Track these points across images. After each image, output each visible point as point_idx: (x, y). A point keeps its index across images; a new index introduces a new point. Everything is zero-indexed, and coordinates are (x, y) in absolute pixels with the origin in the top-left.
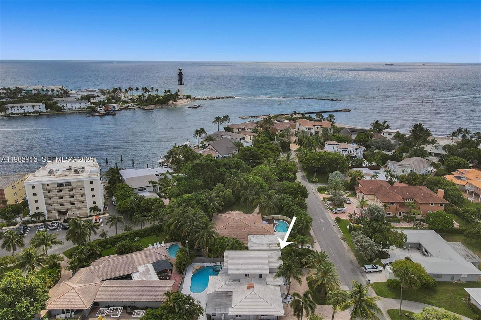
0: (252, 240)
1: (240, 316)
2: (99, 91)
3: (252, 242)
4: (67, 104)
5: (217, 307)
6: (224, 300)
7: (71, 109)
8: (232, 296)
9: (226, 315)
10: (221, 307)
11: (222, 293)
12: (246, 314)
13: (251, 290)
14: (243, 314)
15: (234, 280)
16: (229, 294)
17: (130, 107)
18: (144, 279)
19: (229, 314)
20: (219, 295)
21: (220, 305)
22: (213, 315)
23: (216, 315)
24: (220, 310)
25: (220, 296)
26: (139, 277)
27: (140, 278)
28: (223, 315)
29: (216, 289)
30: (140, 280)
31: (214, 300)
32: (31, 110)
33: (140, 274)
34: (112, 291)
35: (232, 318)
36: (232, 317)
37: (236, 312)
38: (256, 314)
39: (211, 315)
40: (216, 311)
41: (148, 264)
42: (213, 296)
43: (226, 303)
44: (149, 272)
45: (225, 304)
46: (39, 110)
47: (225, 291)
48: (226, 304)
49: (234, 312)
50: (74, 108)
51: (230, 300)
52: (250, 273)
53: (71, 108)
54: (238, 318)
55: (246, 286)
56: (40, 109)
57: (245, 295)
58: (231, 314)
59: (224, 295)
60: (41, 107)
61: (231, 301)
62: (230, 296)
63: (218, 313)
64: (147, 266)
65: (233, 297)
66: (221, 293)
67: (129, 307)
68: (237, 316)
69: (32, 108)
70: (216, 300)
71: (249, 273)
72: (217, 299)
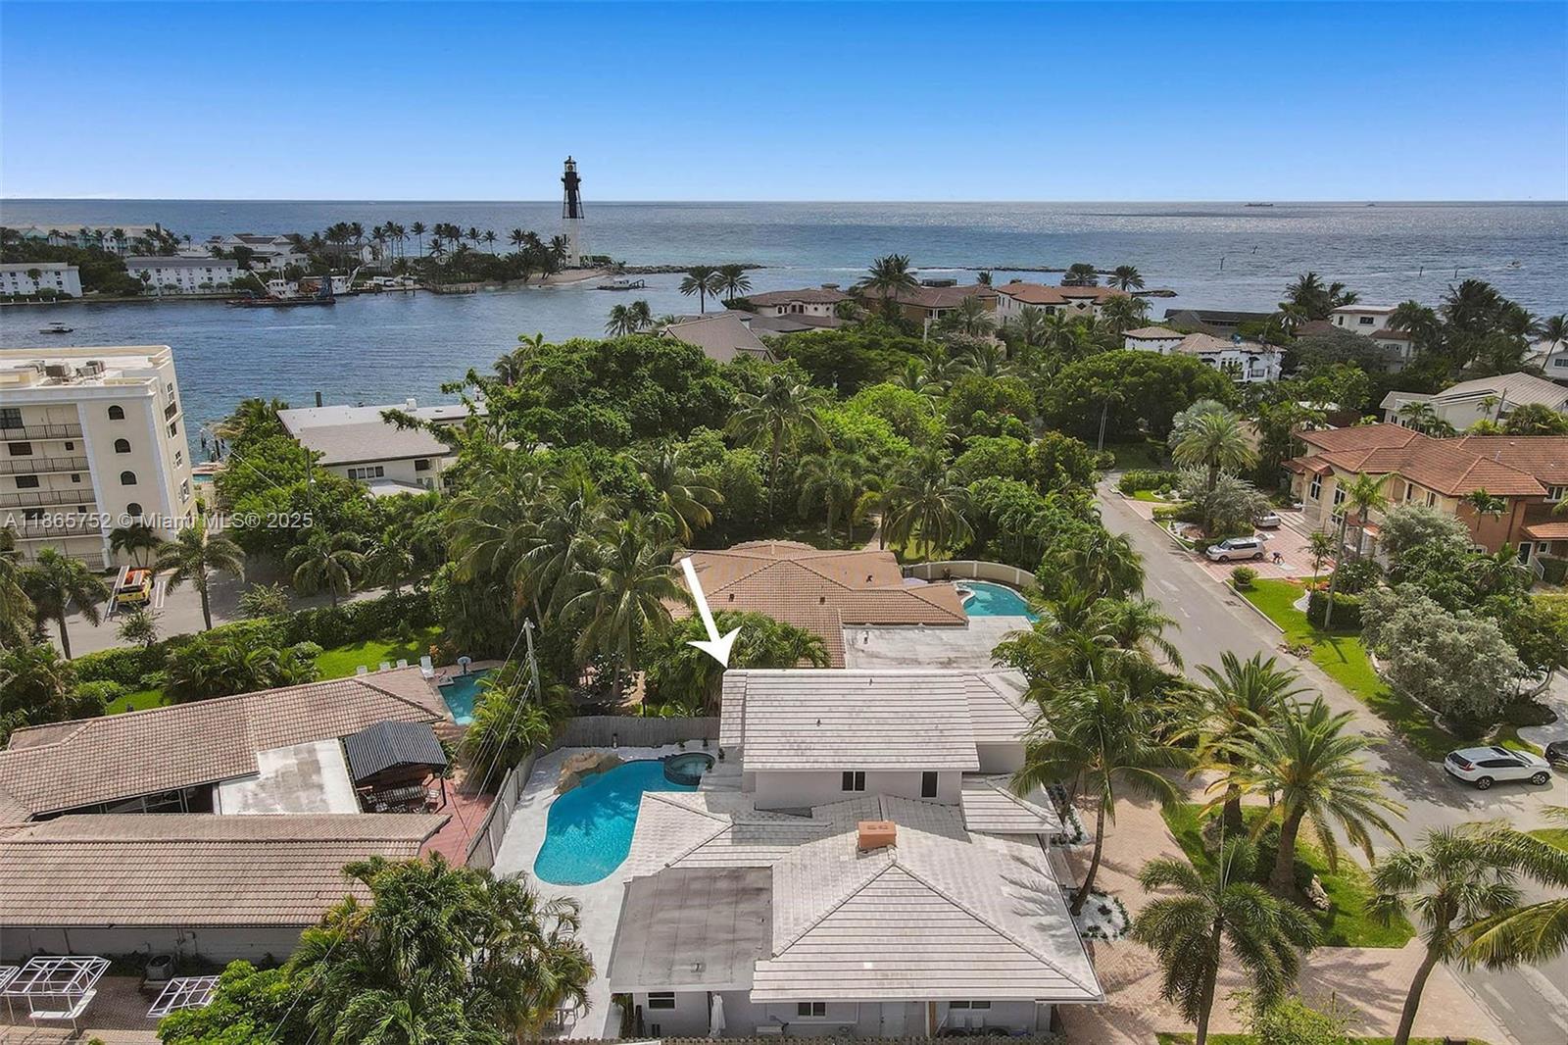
0: (860, 644)
1: (820, 1007)
2: (285, 240)
3: (861, 654)
4: (159, 271)
5: (680, 955)
6: (720, 915)
7: (176, 287)
8: (769, 890)
9: (735, 1000)
10: (709, 954)
11: (712, 875)
12: (863, 995)
13: (881, 860)
14: (842, 994)
15: (782, 810)
16: (752, 880)
17: (392, 286)
18: (280, 809)
19: (753, 996)
20: (696, 886)
21: (701, 941)
22: (652, 1004)
23: (671, 1004)
24: (699, 968)
25: (699, 893)
26: (250, 801)
27: (255, 805)
28: (718, 1001)
29: (676, 854)
30: (252, 812)
31: (661, 915)
32: (26, 287)
33: (262, 786)
34: (62, 868)
35: (774, 1018)
36: (770, 1013)
37: (796, 984)
38: (921, 994)
39: (641, 1000)
40: (675, 979)
41: (318, 745)
42: (659, 894)
43: (734, 931)
44: (314, 777)
45: (731, 936)
46: (57, 288)
47: (730, 864)
48: (737, 936)
49: (787, 985)
50: (186, 284)
51: (756, 914)
52: (872, 766)
53: (177, 284)
54: (811, 1019)
55: (853, 838)
56: (60, 283)
57: (849, 885)
58: (770, 996)
59: (723, 885)
60: (64, 277)
61: (766, 918)
62: (760, 890)
63: (685, 986)
64: (312, 751)
65: (777, 897)
66: (703, 878)
67: (159, 958)
68: (804, 1008)
69: (31, 281)
70: (676, 914)
71: (864, 766)
72: (680, 907)
